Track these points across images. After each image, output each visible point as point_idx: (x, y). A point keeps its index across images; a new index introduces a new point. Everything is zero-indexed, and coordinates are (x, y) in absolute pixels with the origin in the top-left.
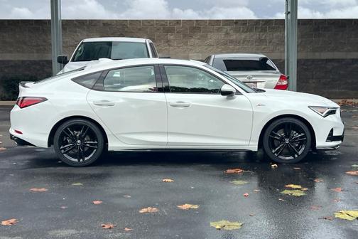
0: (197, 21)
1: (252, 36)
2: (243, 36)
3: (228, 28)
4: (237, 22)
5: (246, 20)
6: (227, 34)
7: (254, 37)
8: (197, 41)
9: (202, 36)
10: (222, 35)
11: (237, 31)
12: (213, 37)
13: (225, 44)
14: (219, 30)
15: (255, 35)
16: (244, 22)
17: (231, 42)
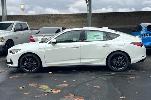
0: (59, 14)
1: (80, 20)
2: (77, 20)
3: (71, 17)
4: (74, 14)
5: (78, 14)
6: (71, 19)
7: (81, 20)
8: (60, 22)
9: (61, 20)
10: (68, 20)
11: (74, 18)
12: (65, 20)
13: (70, 23)
14: (68, 18)
15: (81, 19)
16: (77, 15)
17: (72, 22)
